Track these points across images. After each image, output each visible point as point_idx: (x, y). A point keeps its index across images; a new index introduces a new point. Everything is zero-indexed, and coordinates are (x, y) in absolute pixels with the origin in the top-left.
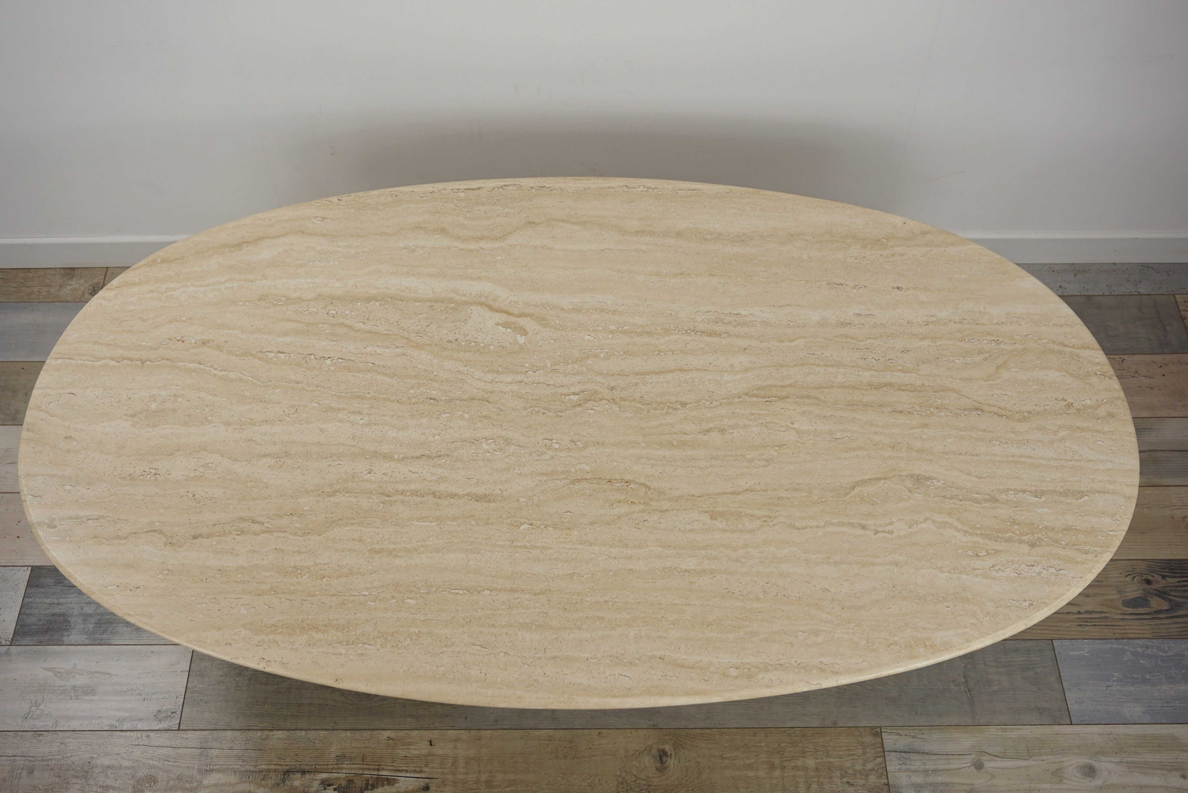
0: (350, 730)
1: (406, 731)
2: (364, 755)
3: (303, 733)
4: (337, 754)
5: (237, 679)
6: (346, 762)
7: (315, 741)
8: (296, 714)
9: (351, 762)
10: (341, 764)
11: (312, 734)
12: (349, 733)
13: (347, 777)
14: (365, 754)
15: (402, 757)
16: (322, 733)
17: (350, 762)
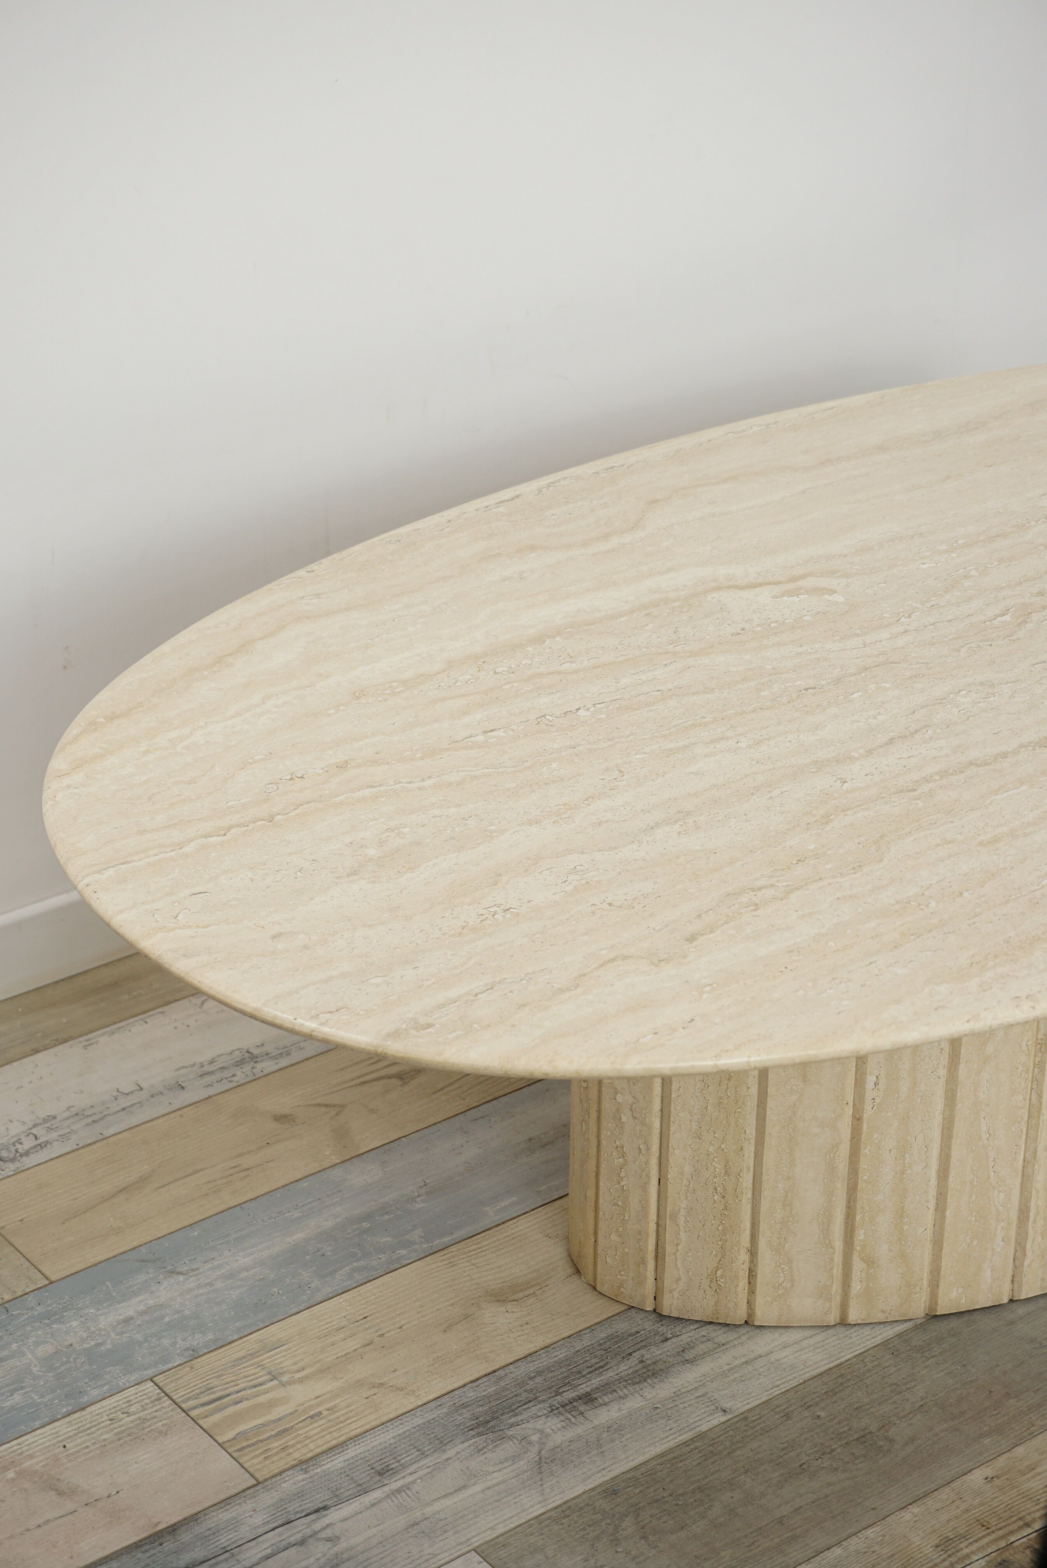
0: (910, 1504)
1: (1005, 1456)
2: (978, 1521)
3: (837, 1551)
4: (933, 1543)
5: (620, 1550)
6: (962, 1546)
7: (873, 1549)
8: (789, 1534)
9: (971, 1540)
10: (957, 1551)
11: (854, 1543)
12: (915, 1509)
13: (988, 1562)
14: (979, 1518)
15: (1041, 1489)
16: (870, 1532)
17: (967, 1542)
